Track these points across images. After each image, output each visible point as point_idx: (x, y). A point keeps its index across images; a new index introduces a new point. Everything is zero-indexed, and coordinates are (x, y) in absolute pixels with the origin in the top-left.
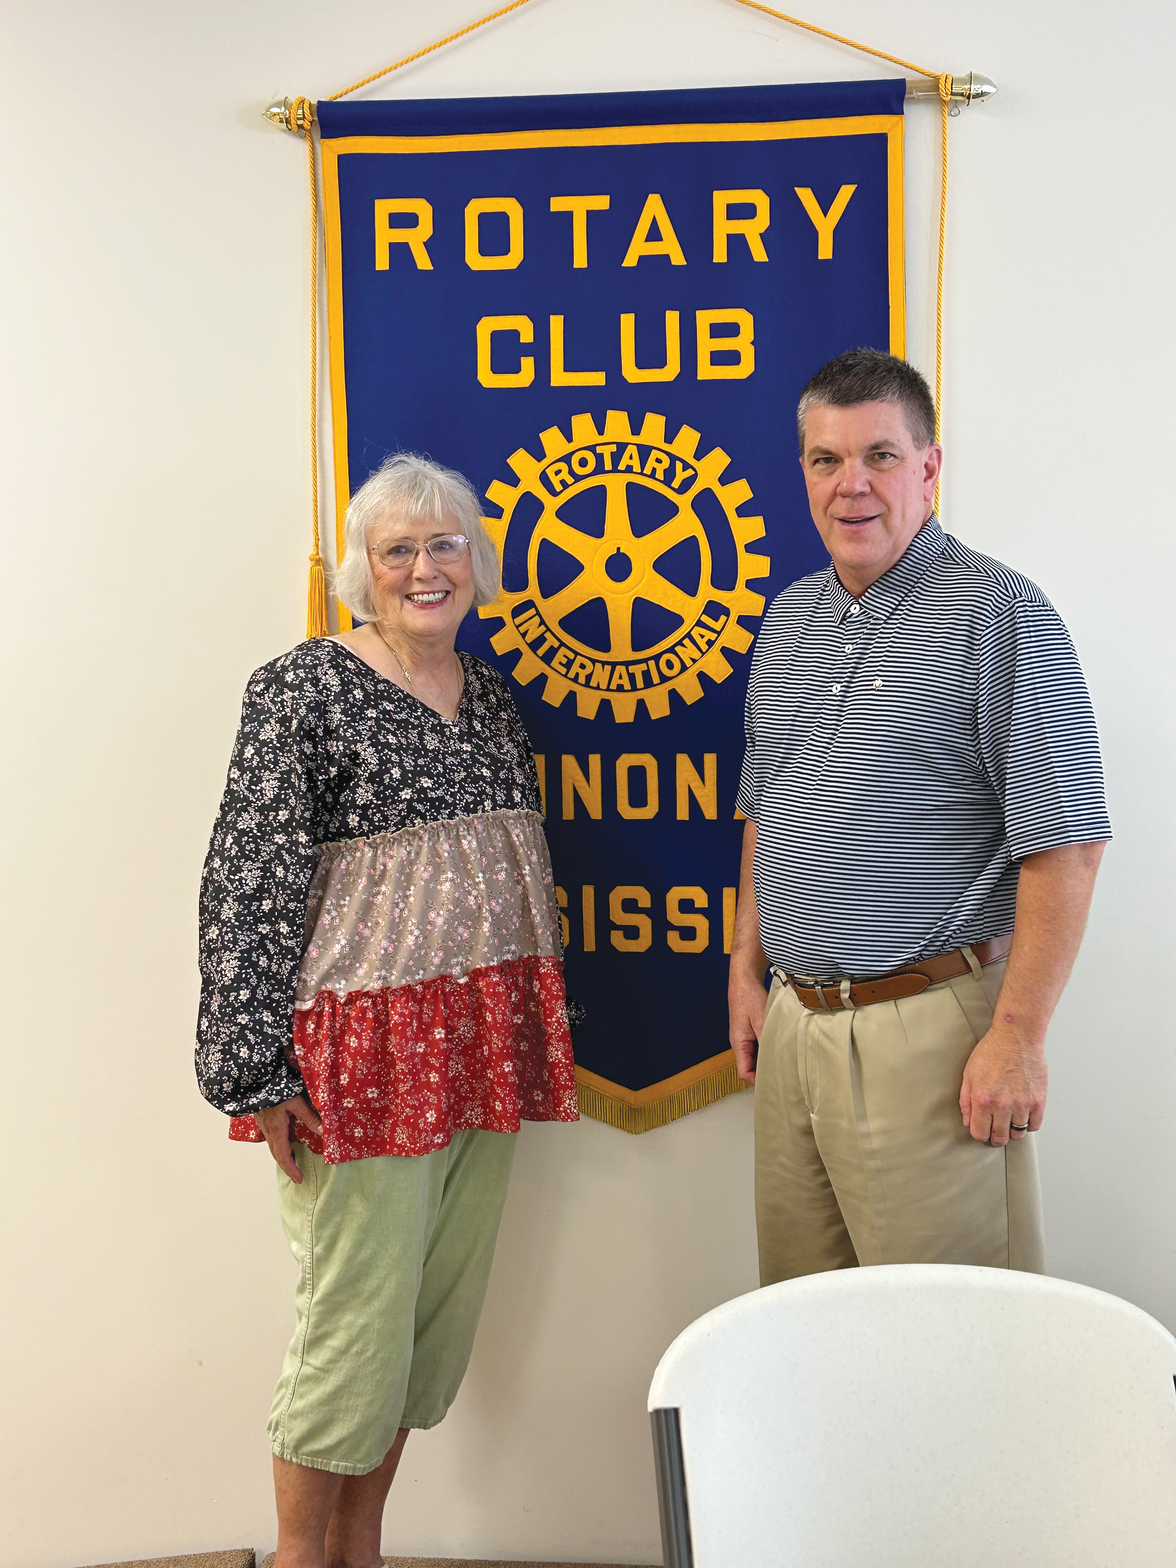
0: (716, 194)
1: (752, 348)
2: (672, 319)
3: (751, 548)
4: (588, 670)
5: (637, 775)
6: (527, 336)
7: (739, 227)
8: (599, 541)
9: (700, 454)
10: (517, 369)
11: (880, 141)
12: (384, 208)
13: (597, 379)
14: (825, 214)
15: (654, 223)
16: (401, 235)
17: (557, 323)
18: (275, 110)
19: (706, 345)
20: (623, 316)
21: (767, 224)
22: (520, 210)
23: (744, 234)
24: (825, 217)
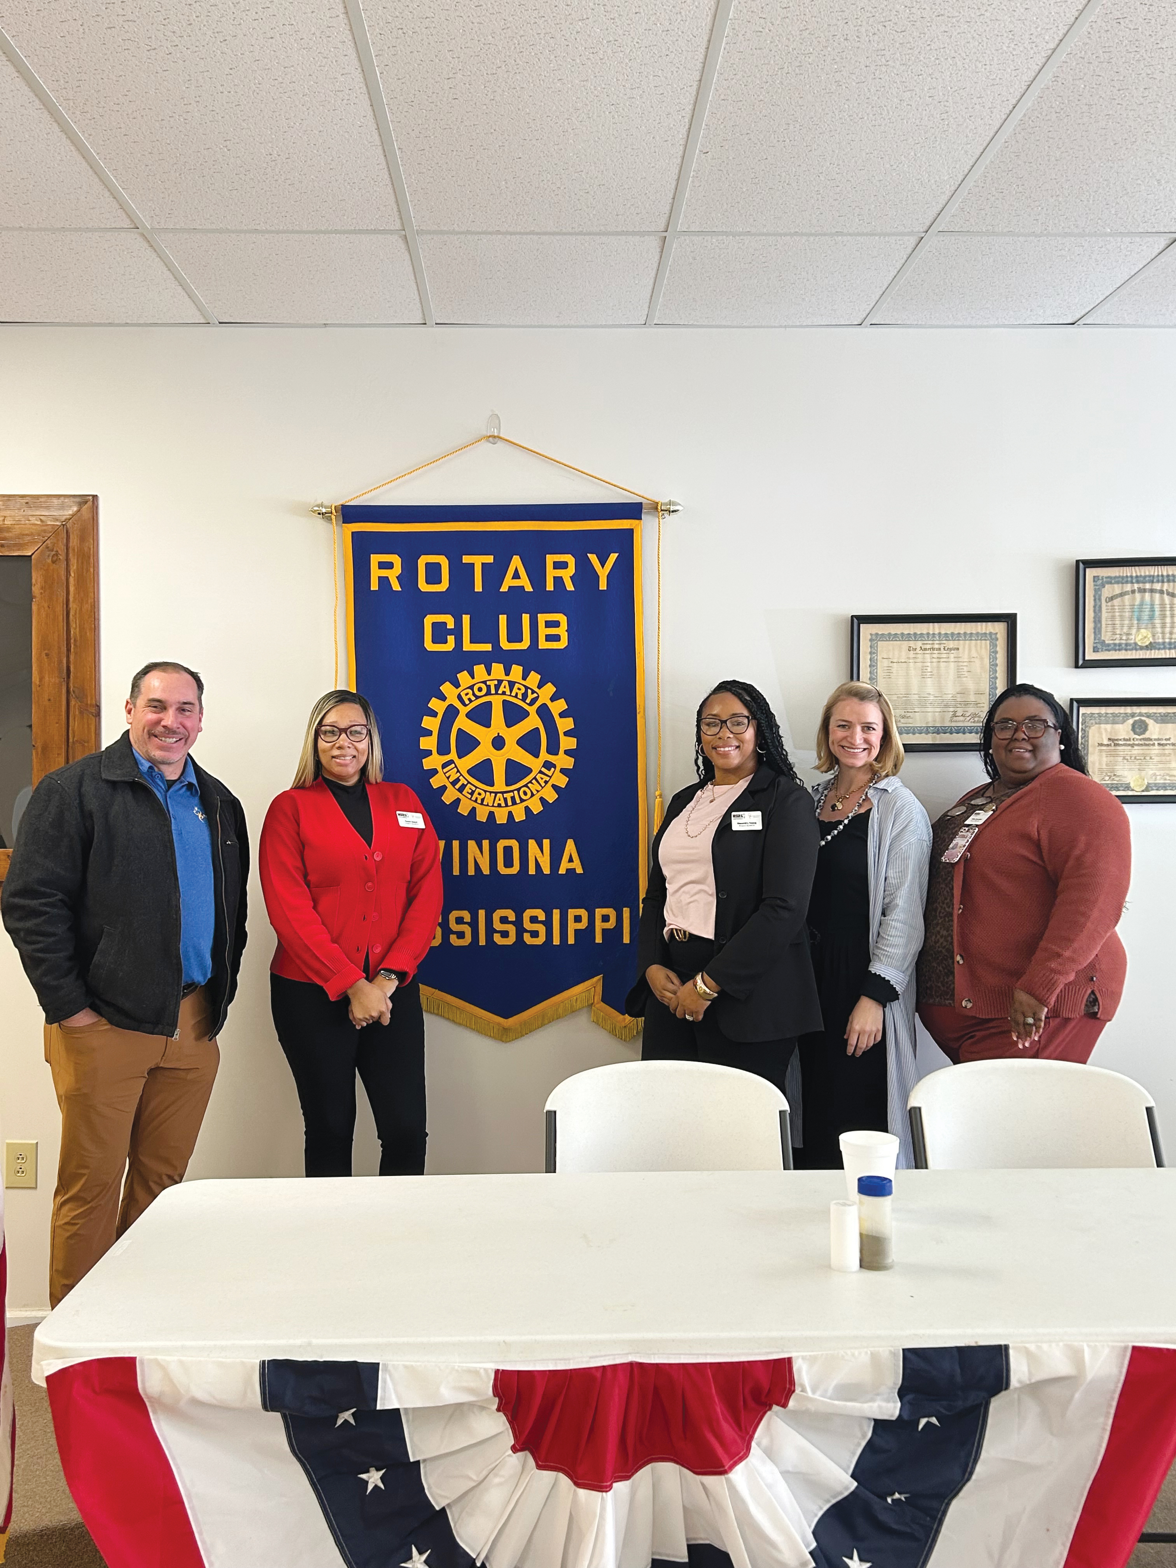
0: (548, 556)
1: (566, 633)
2: (526, 618)
3: (566, 734)
4: (482, 796)
5: (508, 850)
6: (451, 625)
7: (560, 573)
8: (489, 729)
9: (539, 687)
10: (446, 642)
11: (629, 534)
12: (375, 559)
13: (488, 647)
14: (603, 567)
15: (516, 570)
16: (384, 573)
17: (466, 619)
18: (317, 509)
19: (543, 631)
20: (500, 616)
21: (574, 571)
22: (447, 562)
23: (562, 577)
24: (603, 569)
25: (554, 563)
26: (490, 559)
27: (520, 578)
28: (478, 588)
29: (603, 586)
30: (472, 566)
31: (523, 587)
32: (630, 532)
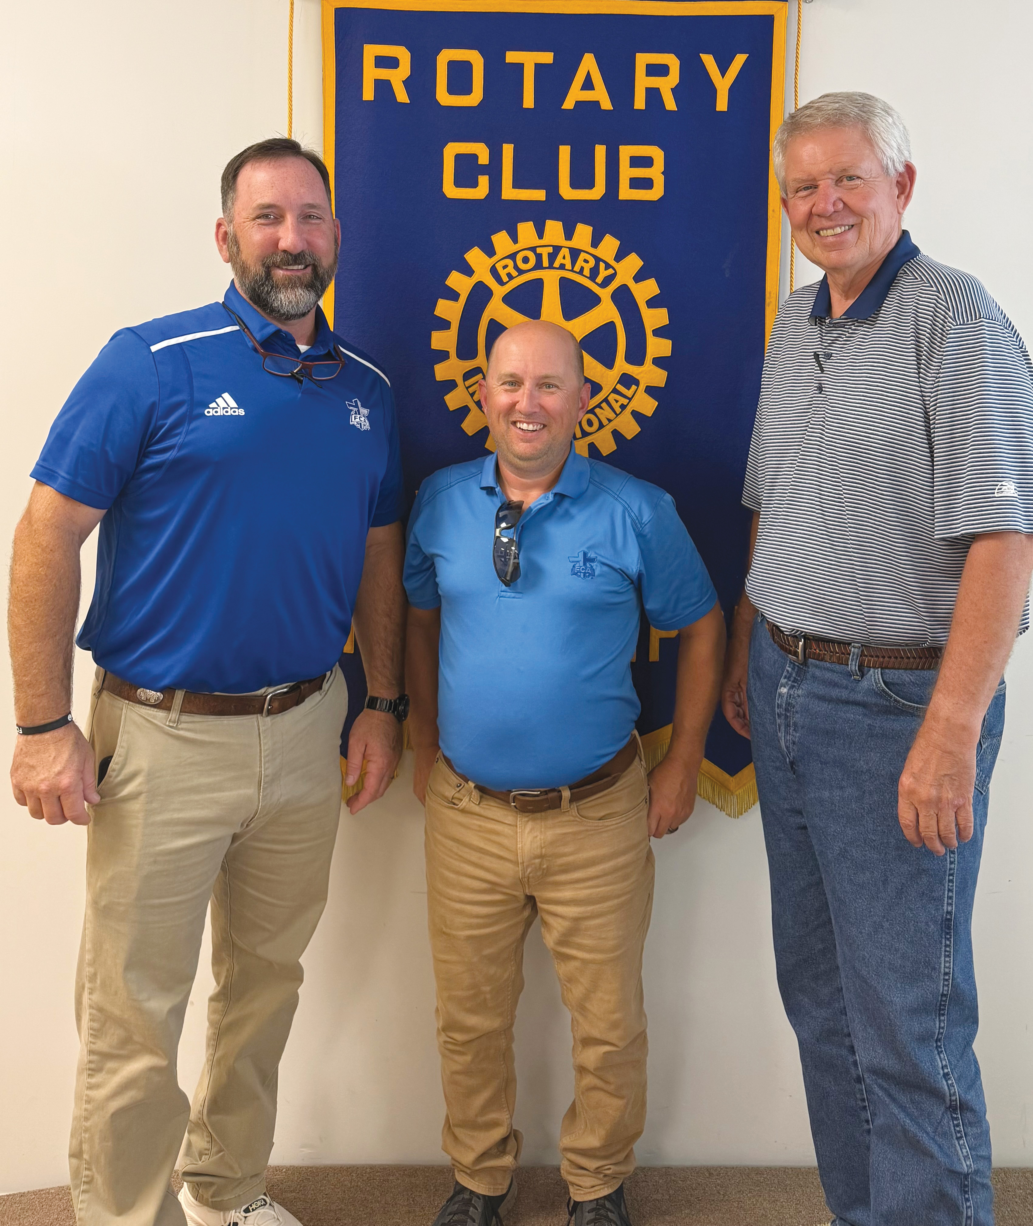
0: (638, 55)
1: (662, 177)
2: (600, 151)
3: (658, 333)
6: (484, 158)
7: (655, 82)
9: (619, 257)
10: (475, 185)
11: (767, 23)
12: (371, 51)
13: (539, 195)
14: (723, 76)
15: (588, 76)
16: (384, 74)
17: (508, 150)
19: (626, 172)
20: (561, 148)
21: (677, 81)
22: (482, 60)
23: (659, 88)
24: (723, 78)
25: (648, 66)
26: (547, 58)
27: (594, 89)
28: (529, 101)
29: (722, 104)
30: (519, 68)
31: (597, 103)
32: (769, 20)
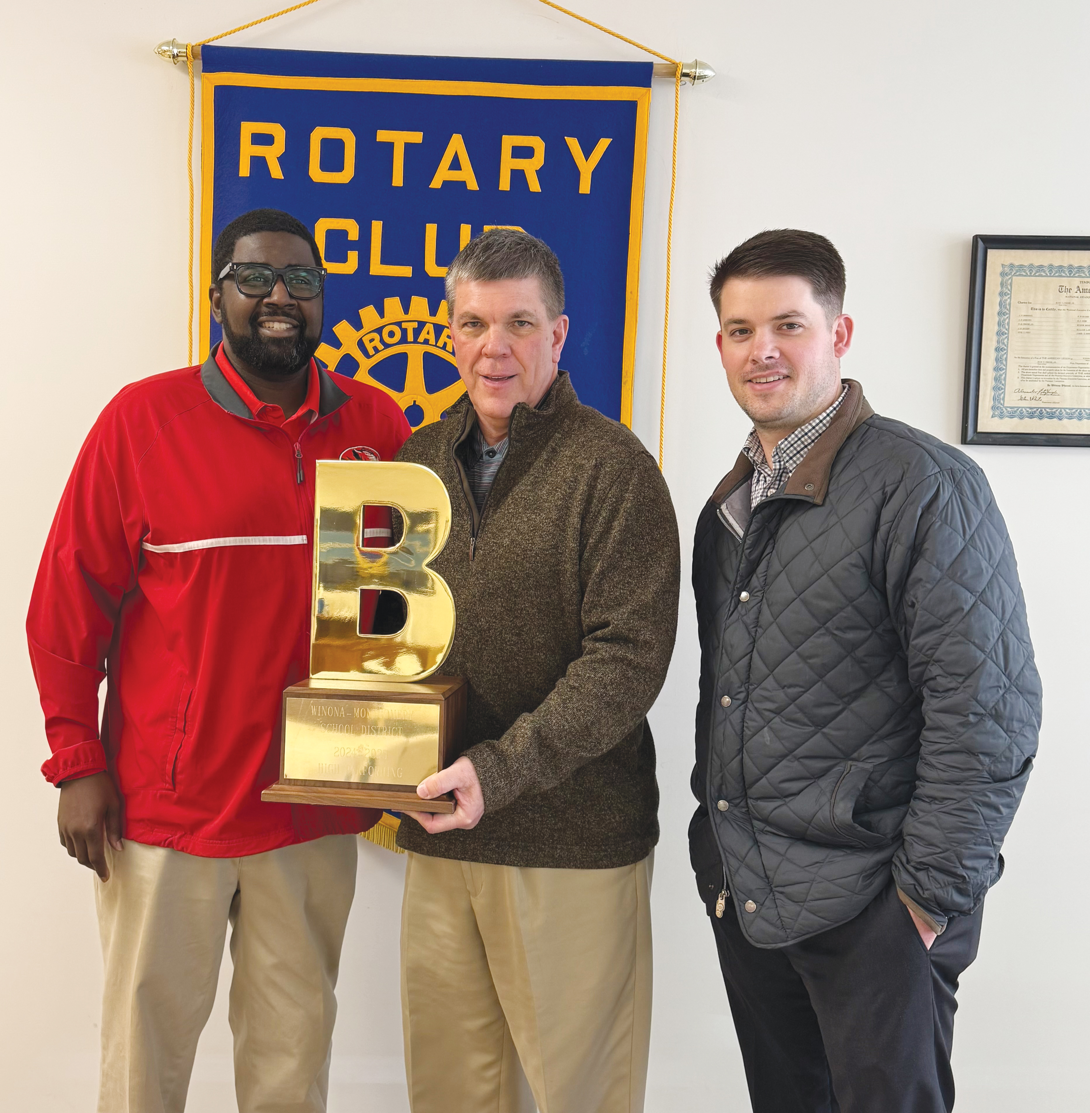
0: (505, 137)
2: (465, 230)
6: (354, 235)
7: (520, 164)
8: (401, 395)
10: (344, 259)
12: (247, 129)
13: (406, 271)
14: (587, 158)
15: (456, 156)
16: (260, 150)
17: (377, 227)
18: (165, 48)
20: (428, 226)
21: (542, 163)
22: (354, 138)
23: (523, 170)
24: (587, 161)
25: (514, 148)
26: (417, 137)
27: (461, 170)
28: (398, 180)
29: (585, 187)
30: (390, 146)
31: (464, 183)
32: (631, 107)
